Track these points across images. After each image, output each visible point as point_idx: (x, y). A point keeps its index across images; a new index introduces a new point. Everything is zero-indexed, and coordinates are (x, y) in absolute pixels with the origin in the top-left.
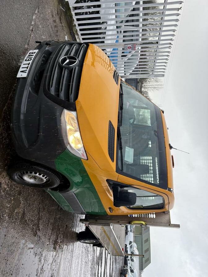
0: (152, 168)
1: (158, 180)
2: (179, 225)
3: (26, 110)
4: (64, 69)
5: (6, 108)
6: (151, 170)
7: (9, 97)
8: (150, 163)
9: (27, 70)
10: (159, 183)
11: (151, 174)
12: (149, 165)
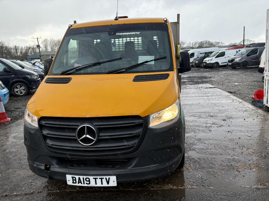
0: (128, 39)
1: (137, 33)
2: (178, 14)
3: (155, 164)
4: (99, 138)
5: (131, 188)
6: (130, 40)
7: (116, 190)
8: (123, 40)
9: (106, 178)
10: (139, 33)
11: (134, 40)
12: (125, 41)
